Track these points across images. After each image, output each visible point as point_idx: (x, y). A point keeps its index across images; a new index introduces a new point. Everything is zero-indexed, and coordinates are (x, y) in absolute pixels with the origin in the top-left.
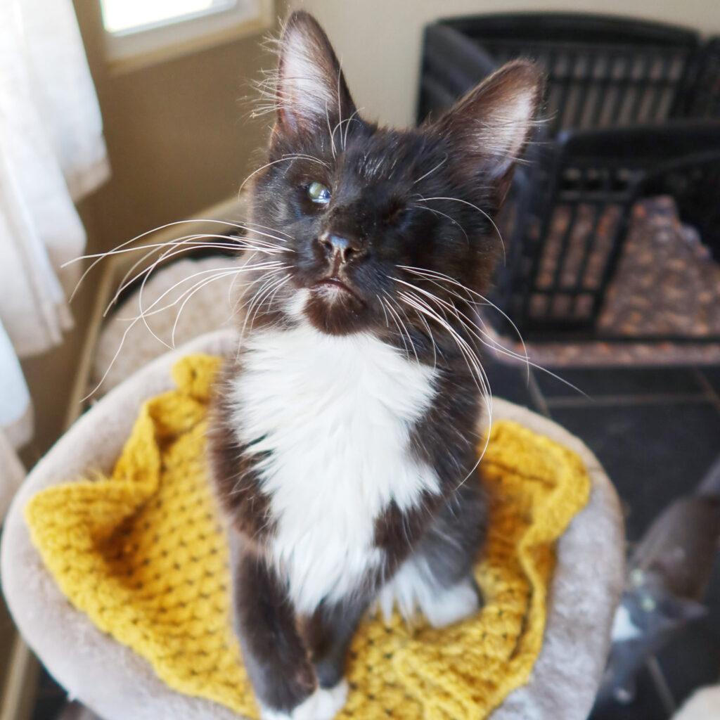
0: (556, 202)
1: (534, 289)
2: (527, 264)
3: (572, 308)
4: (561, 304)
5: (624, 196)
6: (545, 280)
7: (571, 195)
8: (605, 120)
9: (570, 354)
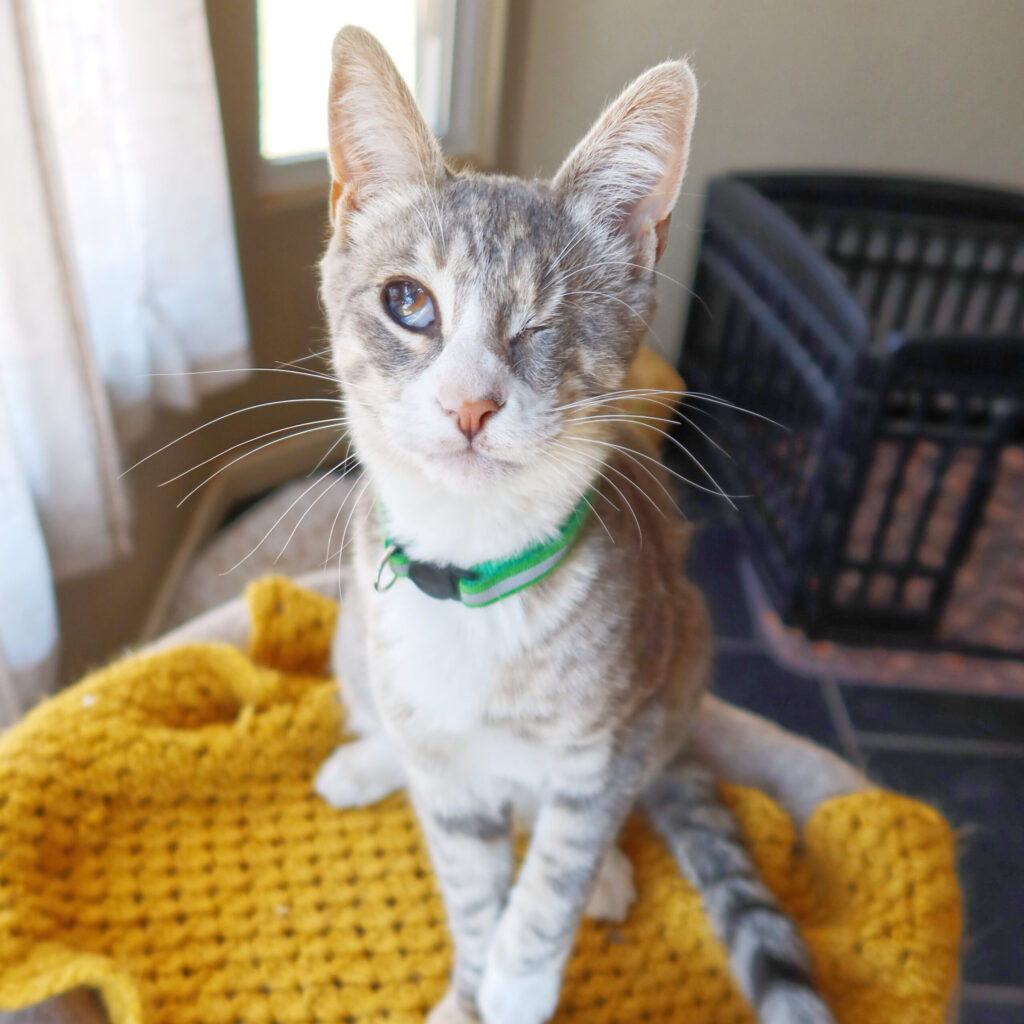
0: (879, 435)
1: (841, 563)
2: (830, 524)
3: (899, 595)
4: (882, 588)
5: (988, 434)
6: (859, 551)
7: (904, 427)
8: (943, 324)
9: (899, 668)
